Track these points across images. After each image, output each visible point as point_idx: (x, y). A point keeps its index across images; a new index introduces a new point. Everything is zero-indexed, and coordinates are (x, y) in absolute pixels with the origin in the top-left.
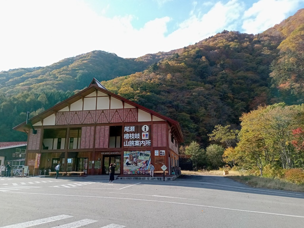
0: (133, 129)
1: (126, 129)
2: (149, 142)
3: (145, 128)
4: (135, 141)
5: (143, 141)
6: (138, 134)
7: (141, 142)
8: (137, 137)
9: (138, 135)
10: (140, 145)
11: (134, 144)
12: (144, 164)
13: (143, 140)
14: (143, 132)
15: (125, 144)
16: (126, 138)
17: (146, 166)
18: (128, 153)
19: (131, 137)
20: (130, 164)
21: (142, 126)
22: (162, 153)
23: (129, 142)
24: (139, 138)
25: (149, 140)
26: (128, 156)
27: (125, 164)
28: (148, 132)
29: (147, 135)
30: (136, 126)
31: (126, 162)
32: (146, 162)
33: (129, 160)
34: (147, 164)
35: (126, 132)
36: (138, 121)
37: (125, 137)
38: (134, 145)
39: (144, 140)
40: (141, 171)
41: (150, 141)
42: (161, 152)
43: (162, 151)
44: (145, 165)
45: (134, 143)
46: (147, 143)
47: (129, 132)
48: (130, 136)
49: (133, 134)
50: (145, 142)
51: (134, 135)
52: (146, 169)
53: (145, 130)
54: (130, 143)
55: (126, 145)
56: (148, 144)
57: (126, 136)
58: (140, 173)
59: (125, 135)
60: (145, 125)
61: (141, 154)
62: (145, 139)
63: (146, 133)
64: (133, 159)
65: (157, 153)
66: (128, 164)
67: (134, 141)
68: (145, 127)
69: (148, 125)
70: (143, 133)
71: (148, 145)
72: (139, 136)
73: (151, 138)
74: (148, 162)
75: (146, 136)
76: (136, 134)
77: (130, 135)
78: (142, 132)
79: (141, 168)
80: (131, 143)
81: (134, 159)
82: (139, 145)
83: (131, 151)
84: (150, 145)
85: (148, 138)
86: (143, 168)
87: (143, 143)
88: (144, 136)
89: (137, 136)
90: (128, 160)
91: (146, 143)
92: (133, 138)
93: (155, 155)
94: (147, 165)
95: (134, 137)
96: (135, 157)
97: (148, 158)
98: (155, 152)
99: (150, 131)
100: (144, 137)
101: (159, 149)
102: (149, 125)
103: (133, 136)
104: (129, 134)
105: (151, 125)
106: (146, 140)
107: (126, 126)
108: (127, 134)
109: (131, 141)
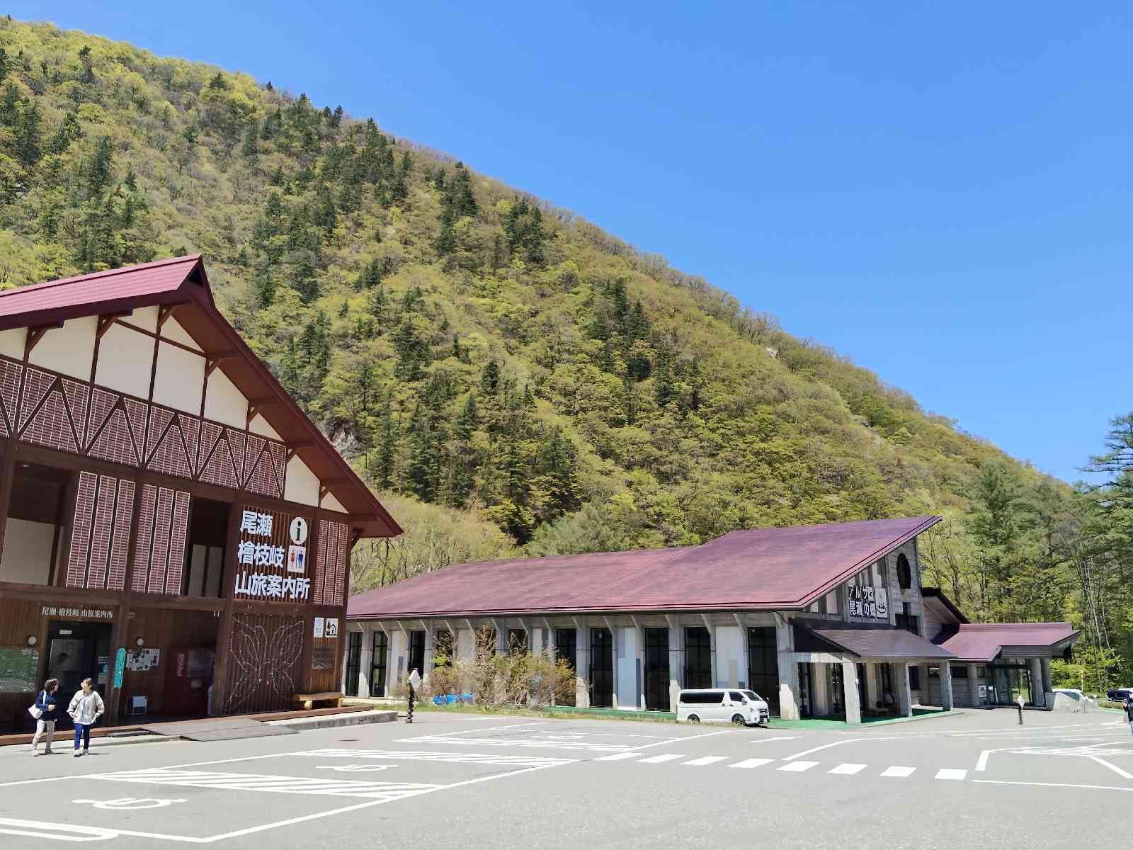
0: (266, 525)
1: (248, 521)
2: (304, 586)
3: (299, 530)
4: (269, 577)
5: (289, 580)
6: (281, 550)
7: (286, 583)
8: (276, 562)
9: (279, 555)
10: (281, 592)
11: (266, 589)
13: (291, 573)
15: (240, 587)
16: (244, 562)
19: (260, 559)
21: (291, 518)
22: (331, 630)
23: (252, 580)
24: (282, 566)
25: (306, 577)
28: (303, 545)
29: (301, 557)
30: (275, 514)
35: (247, 537)
36: (287, 498)
37: (240, 554)
38: (264, 593)
39: (295, 576)
41: (308, 583)
42: (329, 625)
43: (332, 621)
45: (267, 582)
46: (300, 590)
47: (254, 536)
48: (258, 555)
49: (265, 547)
50: (294, 581)
51: (268, 551)
53: (298, 538)
54: (254, 582)
55: (243, 590)
56: (300, 593)
57: (246, 552)
59: (241, 546)
60: (300, 519)
62: (294, 574)
65: (318, 627)
69: (306, 520)
70: (291, 548)
71: (302, 597)
72: (282, 556)
73: (310, 572)
75: (298, 561)
76: (273, 549)
77: (258, 548)
80: (258, 584)
82: (279, 595)
84: (306, 598)
87: (289, 585)
89: (273, 556)
91: (298, 590)
92: (264, 561)
93: (315, 635)
95: (268, 561)
98: (316, 625)
99: (310, 543)
100: (295, 562)
102: (310, 521)
103: (265, 553)
104: (253, 542)
105: (313, 521)
106: (299, 575)
107: (247, 510)
108: (250, 544)
109: (259, 575)
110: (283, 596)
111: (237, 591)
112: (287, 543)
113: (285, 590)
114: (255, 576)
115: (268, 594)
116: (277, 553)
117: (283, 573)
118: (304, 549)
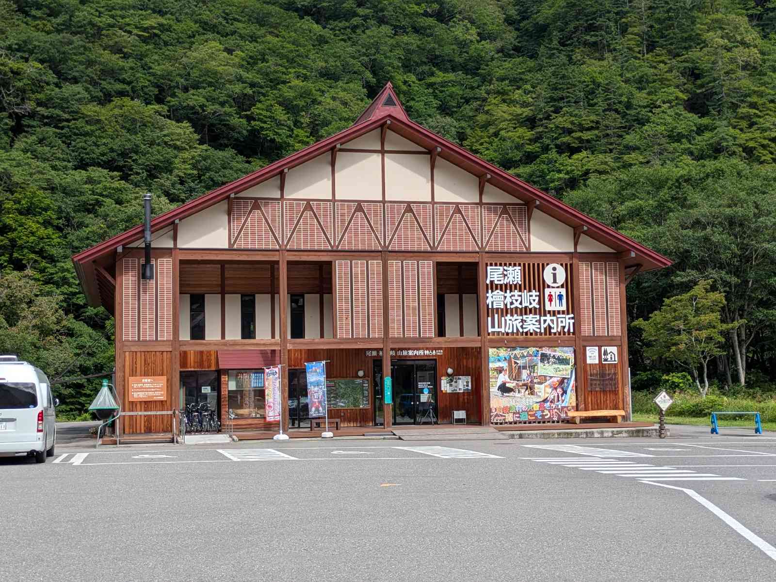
0: (514, 275)
1: (494, 274)
2: (567, 321)
3: (555, 275)
4: (525, 317)
5: (548, 318)
6: (534, 293)
7: (545, 321)
8: (531, 304)
9: (534, 298)
10: (540, 328)
11: (522, 327)
12: (556, 389)
13: (549, 312)
14: (549, 287)
15: (493, 327)
16: (495, 307)
17: (562, 395)
18: (503, 353)
19: (512, 303)
20: (510, 390)
21: (543, 265)
22: (609, 357)
23: (506, 320)
24: (538, 306)
25: (568, 314)
26: (504, 365)
27: (494, 390)
28: (562, 286)
29: (560, 297)
30: (524, 265)
31: (499, 384)
32: (562, 382)
33: (507, 376)
34: (563, 389)
35: (493, 286)
36: (532, 250)
37: (489, 301)
38: (521, 330)
39: (554, 314)
40: (546, 412)
41: (573, 318)
42: (606, 353)
43: (609, 349)
44: (559, 391)
45: (522, 320)
46: (564, 324)
47: (501, 285)
48: (508, 300)
49: (516, 293)
50: (554, 318)
51: (521, 296)
52: (563, 405)
53: (555, 281)
54: (508, 322)
55: (496, 329)
56: (565, 327)
57: (495, 299)
58: (543, 416)
59: (489, 295)
60: (555, 265)
61: (544, 358)
62: (554, 312)
63: (558, 291)
64: (519, 373)
65: (592, 355)
66: (504, 389)
67: (521, 315)
68: (554, 269)
69: (562, 265)
70: (547, 291)
71: (566, 330)
72: (537, 299)
73: (573, 306)
74: (566, 381)
75: (558, 301)
76: (525, 294)
77: (508, 294)
78: (545, 285)
79: (545, 401)
80: (512, 323)
81: (525, 374)
82: (538, 330)
83: (514, 348)
84: (572, 331)
85: (564, 308)
86: (551, 402)
87: (548, 321)
88: (550, 300)
89: (530, 299)
90: (503, 378)
91: (560, 325)
92: (517, 304)
93: (589, 361)
94: (565, 392)
95: (521, 303)
96: (525, 368)
97: (566, 371)
98: (588, 354)
99: (571, 284)
100: (553, 303)
101: (600, 341)
102: (566, 265)
103: (517, 297)
104: (501, 290)
105: (571, 265)
106: (559, 312)
107: (491, 265)
108: (498, 292)
109: (512, 315)
110: (543, 331)
111: (490, 330)
112: (541, 286)
113: (543, 326)
114: (509, 317)
115: (525, 330)
116: (531, 296)
117: (541, 311)
118: (563, 291)
